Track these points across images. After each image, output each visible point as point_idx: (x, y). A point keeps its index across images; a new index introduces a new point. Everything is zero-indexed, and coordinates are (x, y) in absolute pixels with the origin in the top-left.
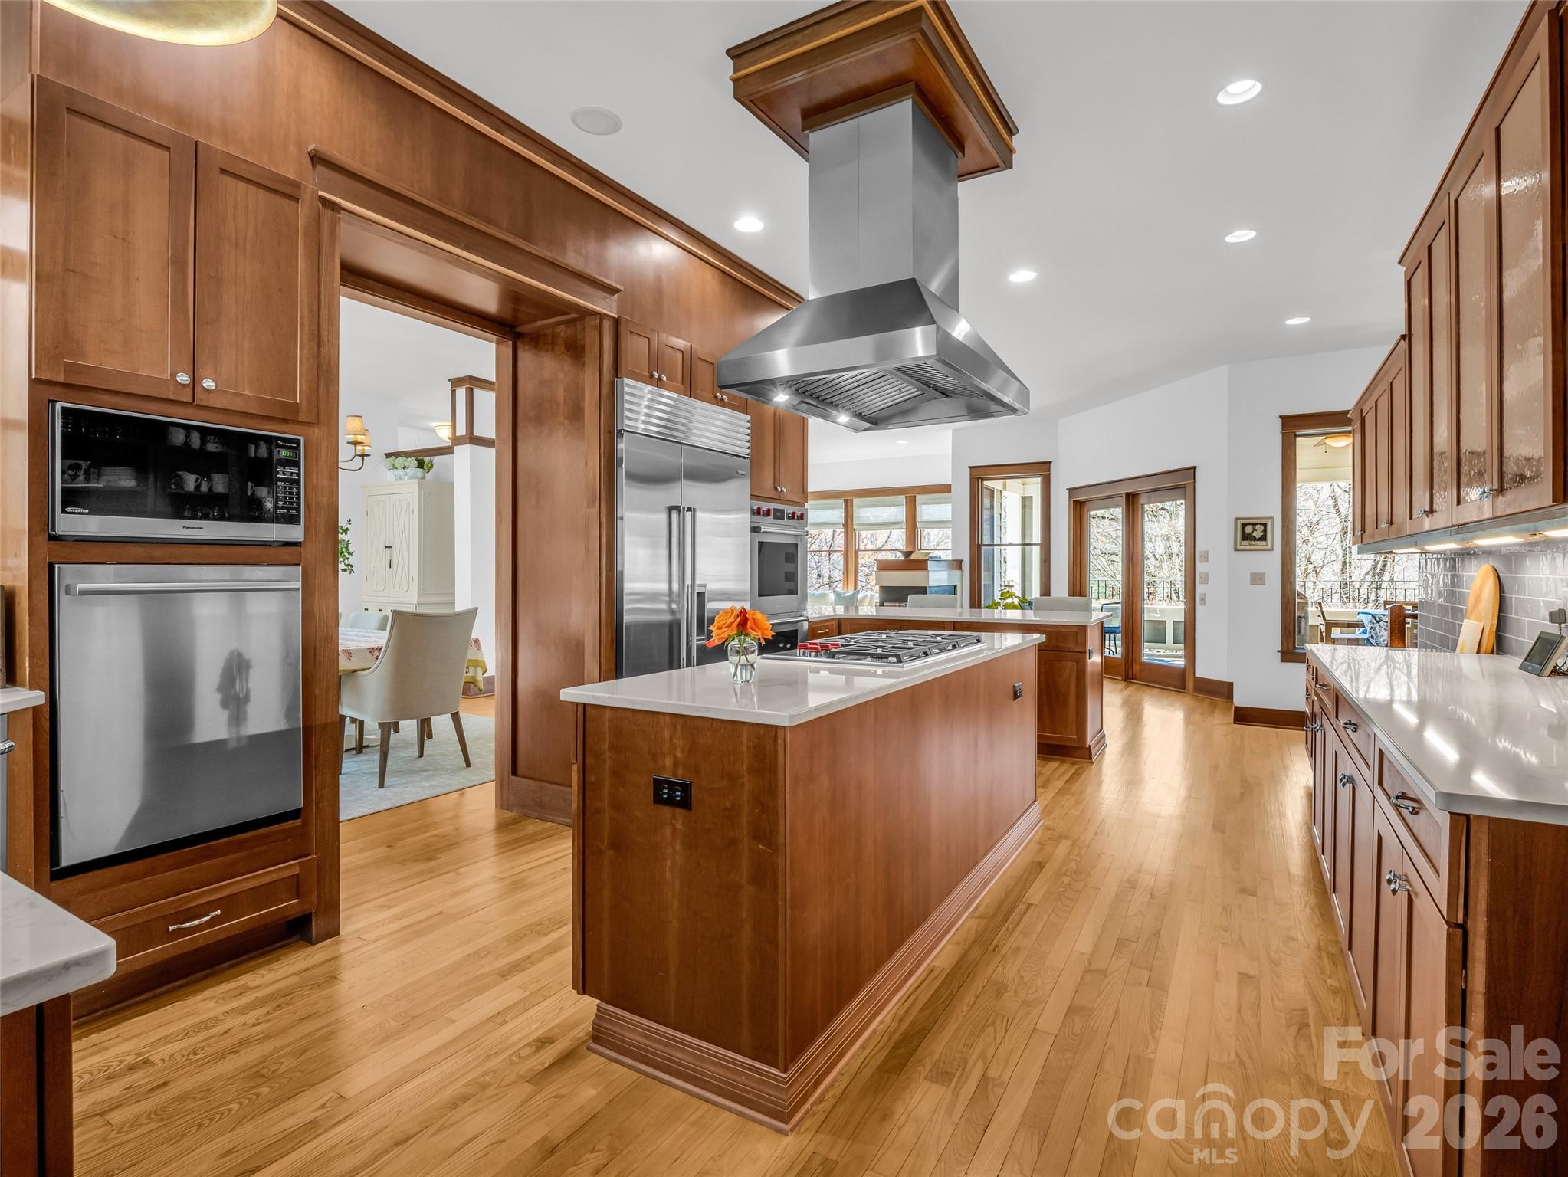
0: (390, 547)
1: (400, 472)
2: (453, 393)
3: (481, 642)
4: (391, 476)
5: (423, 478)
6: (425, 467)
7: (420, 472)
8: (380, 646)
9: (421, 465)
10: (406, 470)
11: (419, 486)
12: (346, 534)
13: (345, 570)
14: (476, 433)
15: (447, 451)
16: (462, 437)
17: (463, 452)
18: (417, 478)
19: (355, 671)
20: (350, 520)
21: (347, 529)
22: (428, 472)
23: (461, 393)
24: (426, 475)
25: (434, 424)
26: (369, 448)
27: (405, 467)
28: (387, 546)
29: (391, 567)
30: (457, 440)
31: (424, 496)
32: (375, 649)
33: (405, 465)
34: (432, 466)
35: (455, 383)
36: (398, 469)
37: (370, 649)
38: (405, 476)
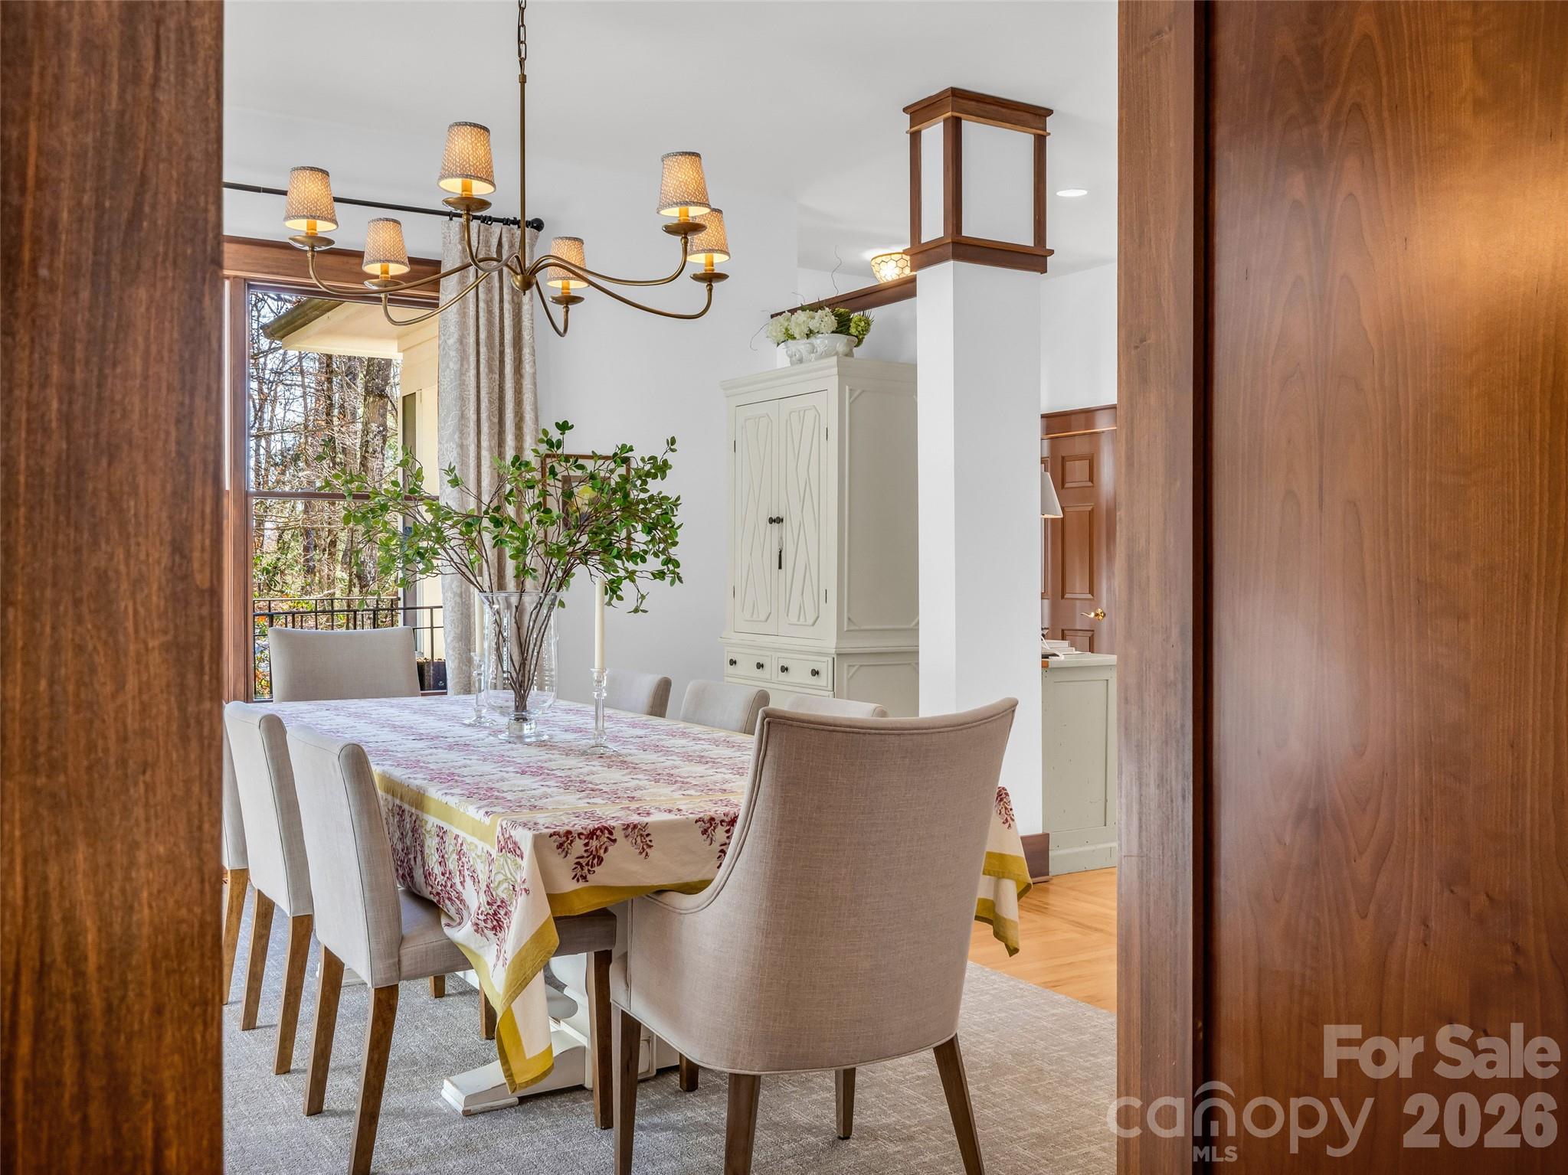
0: (779, 520)
1: (801, 346)
2: (915, 138)
3: (1011, 798)
4: (781, 357)
5: (849, 354)
6: (853, 330)
7: (841, 342)
8: (732, 811)
9: (843, 326)
10: (812, 340)
11: (839, 374)
12: (664, 476)
13: (660, 575)
14: (968, 231)
15: (905, 290)
16: (937, 244)
17: (940, 282)
18: (837, 354)
19: (661, 891)
20: (673, 441)
21: (665, 462)
22: (860, 342)
23: (934, 135)
24: (855, 350)
25: (869, 255)
26: (725, 258)
27: (810, 334)
28: (774, 517)
29: (780, 567)
30: (923, 255)
31: (850, 398)
32: (717, 821)
33: (811, 331)
34: (866, 329)
35: (920, 112)
36: (795, 338)
37: (696, 822)
38: (813, 350)
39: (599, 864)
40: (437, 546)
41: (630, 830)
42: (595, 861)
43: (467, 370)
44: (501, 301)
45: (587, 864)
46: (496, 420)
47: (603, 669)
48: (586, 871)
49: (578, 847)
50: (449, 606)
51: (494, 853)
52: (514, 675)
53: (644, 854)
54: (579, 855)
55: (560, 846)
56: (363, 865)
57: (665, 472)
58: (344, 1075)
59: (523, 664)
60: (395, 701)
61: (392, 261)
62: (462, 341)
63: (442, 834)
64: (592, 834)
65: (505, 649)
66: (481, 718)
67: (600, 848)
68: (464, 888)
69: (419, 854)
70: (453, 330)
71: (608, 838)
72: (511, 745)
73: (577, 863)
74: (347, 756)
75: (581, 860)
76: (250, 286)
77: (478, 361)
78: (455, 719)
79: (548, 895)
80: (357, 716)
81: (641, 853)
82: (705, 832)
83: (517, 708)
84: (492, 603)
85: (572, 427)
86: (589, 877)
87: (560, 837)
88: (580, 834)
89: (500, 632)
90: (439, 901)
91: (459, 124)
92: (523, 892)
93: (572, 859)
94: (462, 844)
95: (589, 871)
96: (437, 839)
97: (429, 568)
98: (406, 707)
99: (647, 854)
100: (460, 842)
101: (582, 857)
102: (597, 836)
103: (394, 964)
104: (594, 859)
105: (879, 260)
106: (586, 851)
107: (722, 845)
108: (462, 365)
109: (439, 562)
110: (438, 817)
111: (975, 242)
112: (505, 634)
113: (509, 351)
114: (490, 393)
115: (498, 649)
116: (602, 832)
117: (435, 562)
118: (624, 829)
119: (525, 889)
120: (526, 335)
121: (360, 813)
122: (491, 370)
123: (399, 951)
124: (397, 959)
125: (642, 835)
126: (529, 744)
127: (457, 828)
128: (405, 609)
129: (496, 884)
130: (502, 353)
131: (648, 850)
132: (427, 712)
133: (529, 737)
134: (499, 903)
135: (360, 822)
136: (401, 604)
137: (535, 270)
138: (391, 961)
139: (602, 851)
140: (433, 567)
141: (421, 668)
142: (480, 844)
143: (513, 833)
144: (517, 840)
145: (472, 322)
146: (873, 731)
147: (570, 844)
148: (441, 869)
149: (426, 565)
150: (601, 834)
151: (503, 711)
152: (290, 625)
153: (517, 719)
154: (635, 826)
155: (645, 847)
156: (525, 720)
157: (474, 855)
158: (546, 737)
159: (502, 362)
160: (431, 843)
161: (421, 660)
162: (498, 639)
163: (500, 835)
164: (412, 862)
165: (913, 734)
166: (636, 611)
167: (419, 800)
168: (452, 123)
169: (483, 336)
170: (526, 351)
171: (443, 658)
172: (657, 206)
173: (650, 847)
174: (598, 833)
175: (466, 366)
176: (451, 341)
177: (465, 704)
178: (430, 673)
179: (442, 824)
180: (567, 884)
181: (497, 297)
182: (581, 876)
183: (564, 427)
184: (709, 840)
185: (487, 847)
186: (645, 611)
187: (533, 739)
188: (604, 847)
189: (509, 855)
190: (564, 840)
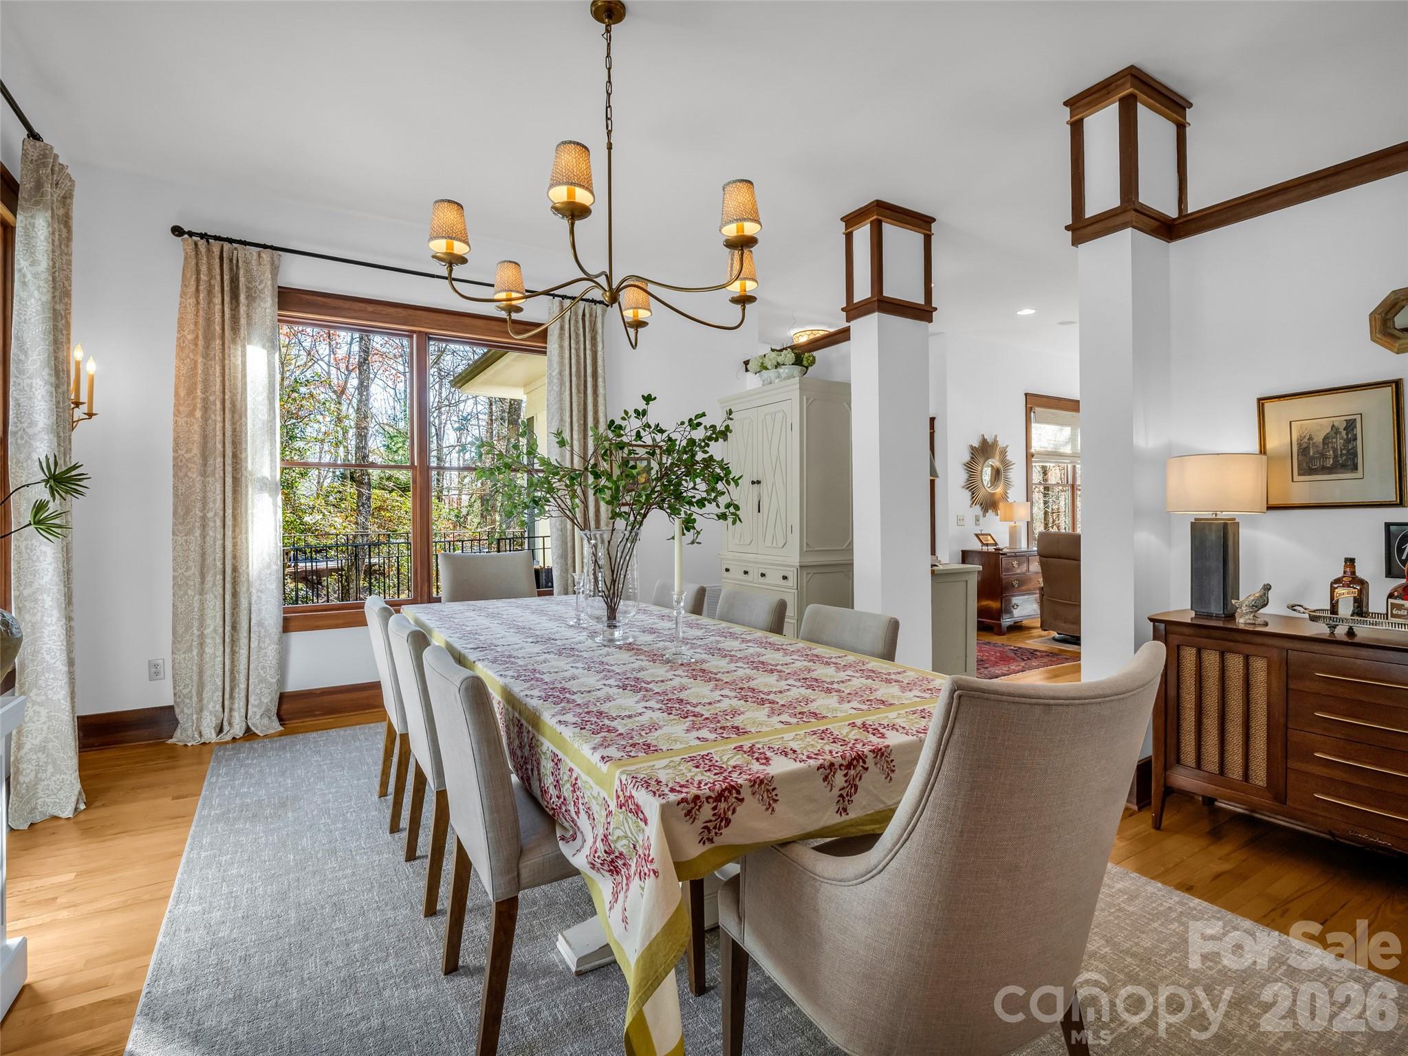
0: (759, 482)
1: (771, 374)
2: (849, 237)
4: (757, 382)
5: (803, 377)
6: (804, 363)
7: (797, 370)
9: (798, 361)
10: (779, 369)
11: (800, 388)
12: (725, 439)
14: (888, 292)
15: (842, 336)
16: (864, 302)
17: (868, 328)
18: (795, 377)
22: (810, 370)
23: (863, 235)
24: (807, 374)
27: (778, 365)
28: (755, 480)
29: (759, 511)
30: (854, 310)
31: (807, 402)
32: (837, 767)
33: (778, 363)
34: (813, 362)
35: (852, 220)
36: (768, 369)
37: (818, 769)
38: (779, 376)
39: (726, 826)
40: (548, 496)
41: (757, 786)
42: (723, 824)
43: (565, 391)
44: (585, 349)
45: (715, 828)
46: (582, 422)
47: (681, 593)
48: (713, 834)
49: (707, 812)
50: (555, 536)
51: (613, 806)
52: (607, 593)
53: (770, 810)
54: (707, 819)
55: (688, 813)
56: (483, 790)
57: (726, 435)
58: (479, 917)
59: (614, 582)
60: (520, 601)
61: (514, 291)
62: (561, 373)
63: (557, 761)
64: (720, 797)
65: (600, 574)
66: (580, 620)
67: (728, 809)
68: (578, 817)
69: (535, 768)
70: (556, 366)
71: (736, 798)
72: (607, 649)
73: (703, 828)
74: (466, 689)
75: (708, 824)
76: (430, 339)
77: (571, 386)
78: (560, 619)
79: (674, 863)
80: (493, 616)
81: (767, 809)
82: (826, 779)
83: (609, 618)
84: (589, 540)
85: (655, 398)
86: (715, 839)
87: (688, 804)
88: (708, 798)
89: (596, 560)
90: (554, 815)
91: (564, 143)
92: (652, 873)
93: (699, 824)
94: (576, 779)
95: (716, 833)
96: (552, 764)
97: (542, 512)
98: (527, 607)
99: (773, 810)
100: (574, 776)
101: (710, 821)
102: (725, 798)
103: (514, 878)
104: (721, 821)
105: (798, 335)
106: (714, 815)
107: (840, 790)
108: (561, 388)
109: (551, 508)
110: (553, 743)
111: (892, 301)
112: (600, 563)
113: (589, 379)
114: (578, 405)
115: (595, 574)
116: (730, 792)
117: (547, 508)
118: (751, 786)
119: (653, 870)
120: (600, 370)
121: (479, 742)
122: (579, 391)
123: (518, 864)
124: (516, 874)
125: (768, 791)
126: (620, 648)
127: (571, 761)
128: (529, 538)
129: (615, 838)
130: (585, 381)
131: (774, 805)
132: (542, 613)
133: (619, 640)
134: (617, 854)
135: (480, 750)
136: (526, 535)
137: (619, 289)
138: (511, 876)
139: (730, 813)
140: (545, 512)
141: (537, 572)
142: (596, 789)
143: (634, 793)
144: (640, 803)
145: (567, 361)
146: (1077, 702)
147: (698, 810)
148: (557, 793)
149: (540, 510)
150: (728, 794)
151: (598, 619)
152: (452, 550)
153: (609, 627)
154: (762, 782)
155: (771, 802)
156: (615, 627)
157: (589, 794)
158: (631, 640)
159: (585, 387)
160: (547, 766)
161: (537, 567)
162: (595, 566)
163: (619, 790)
164: (530, 773)
165: (1112, 701)
166: (693, 543)
167: (535, 720)
168: (558, 143)
169: (574, 370)
170: (600, 380)
171: (551, 566)
172: (719, 224)
173: (776, 801)
174: (726, 793)
175: (563, 389)
176: (554, 374)
177: (566, 604)
178: (543, 577)
179: (557, 752)
180: (694, 850)
181: (582, 347)
182: (708, 839)
183: (648, 399)
184: (829, 787)
185: (603, 794)
186: (699, 543)
187: (621, 643)
188: (732, 808)
189: (629, 814)
190: (692, 806)
